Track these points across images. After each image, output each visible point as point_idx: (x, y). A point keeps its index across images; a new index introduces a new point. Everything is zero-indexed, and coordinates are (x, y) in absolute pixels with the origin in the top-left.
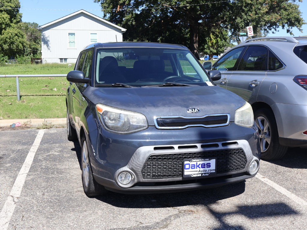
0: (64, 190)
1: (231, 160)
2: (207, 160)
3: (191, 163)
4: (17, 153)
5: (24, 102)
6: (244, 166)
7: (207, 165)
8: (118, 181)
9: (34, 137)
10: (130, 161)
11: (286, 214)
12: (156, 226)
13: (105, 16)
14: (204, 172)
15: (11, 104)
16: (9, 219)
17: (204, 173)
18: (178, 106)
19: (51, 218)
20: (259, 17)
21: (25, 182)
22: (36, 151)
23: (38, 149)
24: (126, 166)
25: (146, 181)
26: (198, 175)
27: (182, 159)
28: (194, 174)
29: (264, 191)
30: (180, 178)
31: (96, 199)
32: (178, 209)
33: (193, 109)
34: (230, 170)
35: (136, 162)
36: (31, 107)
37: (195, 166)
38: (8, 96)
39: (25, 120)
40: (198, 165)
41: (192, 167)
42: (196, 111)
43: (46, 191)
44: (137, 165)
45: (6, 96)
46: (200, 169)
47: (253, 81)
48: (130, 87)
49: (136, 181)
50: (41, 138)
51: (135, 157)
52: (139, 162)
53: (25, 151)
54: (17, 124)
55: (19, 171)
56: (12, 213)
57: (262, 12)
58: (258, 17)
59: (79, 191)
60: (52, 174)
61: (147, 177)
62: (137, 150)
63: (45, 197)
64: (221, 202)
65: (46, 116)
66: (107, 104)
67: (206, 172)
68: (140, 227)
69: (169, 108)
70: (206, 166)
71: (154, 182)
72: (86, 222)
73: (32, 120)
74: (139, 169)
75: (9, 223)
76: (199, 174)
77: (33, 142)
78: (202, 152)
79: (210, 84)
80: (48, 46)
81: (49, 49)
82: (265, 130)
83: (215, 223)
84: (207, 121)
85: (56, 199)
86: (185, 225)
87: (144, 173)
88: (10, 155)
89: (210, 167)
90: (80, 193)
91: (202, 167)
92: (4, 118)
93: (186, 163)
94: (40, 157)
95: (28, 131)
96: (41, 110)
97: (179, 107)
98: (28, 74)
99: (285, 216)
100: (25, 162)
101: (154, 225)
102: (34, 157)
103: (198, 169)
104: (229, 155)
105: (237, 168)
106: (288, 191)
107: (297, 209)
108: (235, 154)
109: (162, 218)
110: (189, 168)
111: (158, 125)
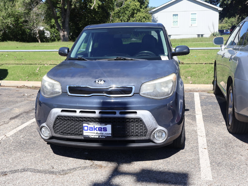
1: (129, 127)
2: (102, 124)
3: (89, 126)
6: (144, 134)
7: (103, 129)
8: (41, 134)
10: (47, 119)
14: (101, 135)
21: (25, 127)
24: (45, 123)
25: (57, 136)
26: (96, 137)
28: (92, 135)
30: (82, 138)
32: (94, 163)
33: (100, 81)
35: (49, 121)
37: (92, 129)
40: (95, 128)
41: (90, 129)
44: (50, 122)
46: (97, 132)
49: (51, 135)
51: (49, 116)
52: (51, 120)
62: (51, 111)
67: (103, 135)
68: (49, 171)
69: (82, 78)
70: (103, 130)
74: (52, 126)
76: (97, 136)
78: (99, 118)
83: (102, 179)
87: (55, 130)
89: (106, 131)
91: (99, 131)
93: (84, 125)
97: (90, 78)
101: (59, 171)
103: (96, 132)
104: (126, 123)
105: (136, 135)
106: (209, 164)
107: (193, 181)
108: (133, 123)
109: (72, 167)
110: (87, 130)
111: (69, 92)
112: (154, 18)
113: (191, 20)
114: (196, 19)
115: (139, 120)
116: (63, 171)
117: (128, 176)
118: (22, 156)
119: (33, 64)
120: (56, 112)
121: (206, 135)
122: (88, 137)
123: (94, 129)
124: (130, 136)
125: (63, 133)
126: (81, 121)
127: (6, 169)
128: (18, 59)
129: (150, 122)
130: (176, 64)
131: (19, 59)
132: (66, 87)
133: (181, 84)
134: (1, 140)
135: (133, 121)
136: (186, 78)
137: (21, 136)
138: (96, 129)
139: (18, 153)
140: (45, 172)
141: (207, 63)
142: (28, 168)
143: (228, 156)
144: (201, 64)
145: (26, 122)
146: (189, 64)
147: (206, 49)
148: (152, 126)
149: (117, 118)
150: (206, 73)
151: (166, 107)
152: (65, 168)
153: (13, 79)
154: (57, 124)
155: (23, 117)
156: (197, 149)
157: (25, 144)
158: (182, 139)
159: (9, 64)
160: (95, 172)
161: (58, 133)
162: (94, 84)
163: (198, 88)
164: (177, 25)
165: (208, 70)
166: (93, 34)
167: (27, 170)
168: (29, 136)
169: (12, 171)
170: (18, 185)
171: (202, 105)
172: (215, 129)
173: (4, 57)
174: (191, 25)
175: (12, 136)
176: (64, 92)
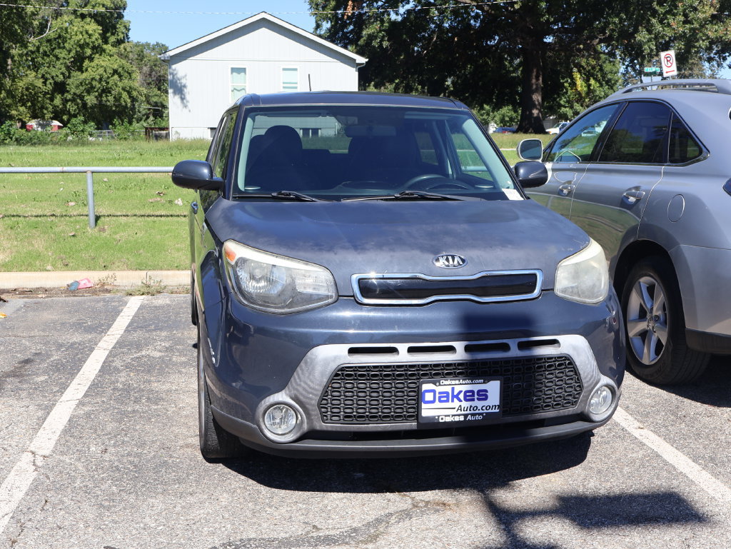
0: (153, 442)
1: (541, 383)
2: (477, 381)
3: (439, 389)
4: (67, 350)
5: (104, 230)
6: (574, 398)
7: (478, 395)
8: (263, 427)
9: (116, 313)
10: (292, 379)
11: (677, 521)
12: (350, 536)
13: (318, 26)
14: (472, 412)
15: (73, 236)
16: (13, 506)
17: (472, 415)
18: (413, 249)
19: (108, 508)
20: (693, 30)
21: (69, 421)
22: (110, 348)
23: (117, 343)
24: (283, 391)
25: (330, 429)
26: (457, 419)
27: (417, 379)
28: (445, 416)
29: (633, 462)
30: (413, 425)
31: (224, 467)
32: (413, 499)
33: (450, 258)
34: (539, 407)
35: (306, 384)
36: (119, 244)
37: (448, 397)
38: (71, 216)
39: (102, 275)
40: (455, 394)
41: (442, 399)
42: (456, 263)
43: (112, 442)
44: (308, 388)
45: (65, 216)
46: (460, 403)
47: (630, 189)
48: (313, 201)
49: (305, 427)
50: (131, 318)
51: (302, 370)
52: (312, 382)
53: (87, 347)
54: (82, 283)
55: (63, 393)
56: (24, 492)
57: (701, 16)
58: (691, 29)
59: (187, 446)
60: (135, 402)
61: (331, 420)
62: (309, 353)
63: (107, 456)
64: (521, 485)
65: (150, 266)
66: (247, 243)
67: (477, 411)
68: (312, 537)
69: (392, 253)
70: (476, 396)
71: (348, 430)
72: (187, 520)
73: (119, 274)
74: (314, 400)
75: (11, 515)
76: (459, 415)
77: (109, 326)
78: (467, 363)
79: (513, 195)
80: (182, 99)
81: (186, 106)
82: (657, 311)
83: (493, 537)
84: (483, 288)
85: (131, 463)
86: (420, 537)
87: (323, 410)
88: (49, 356)
89: (486, 398)
90: (189, 450)
91: (466, 400)
92: (55, 268)
93: (425, 387)
94: (118, 363)
95: (104, 300)
96: (141, 251)
97: (417, 253)
98: (122, 165)
99: (671, 526)
100: (81, 372)
101: (345, 534)
102: (104, 362)
103: (456, 404)
104: (535, 372)
105: (556, 405)
106: (694, 465)
108: (552, 370)
109: (369, 517)
110: (433, 401)
111: (362, 295)
112: (173, 76)
114: (296, 83)
115: (566, 363)
122: (432, 421)
123: (454, 396)
124: (542, 408)
125: (349, 417)
126: (415, 378)
129: (589, 366)
132: (350, 281)
135: (552, 366)
138: (457, 397)
148: (592, 376)
149: (512, 361)
154: (333, 392)
161: (335, 418)
175: (59, 452)
176: (342, 294)
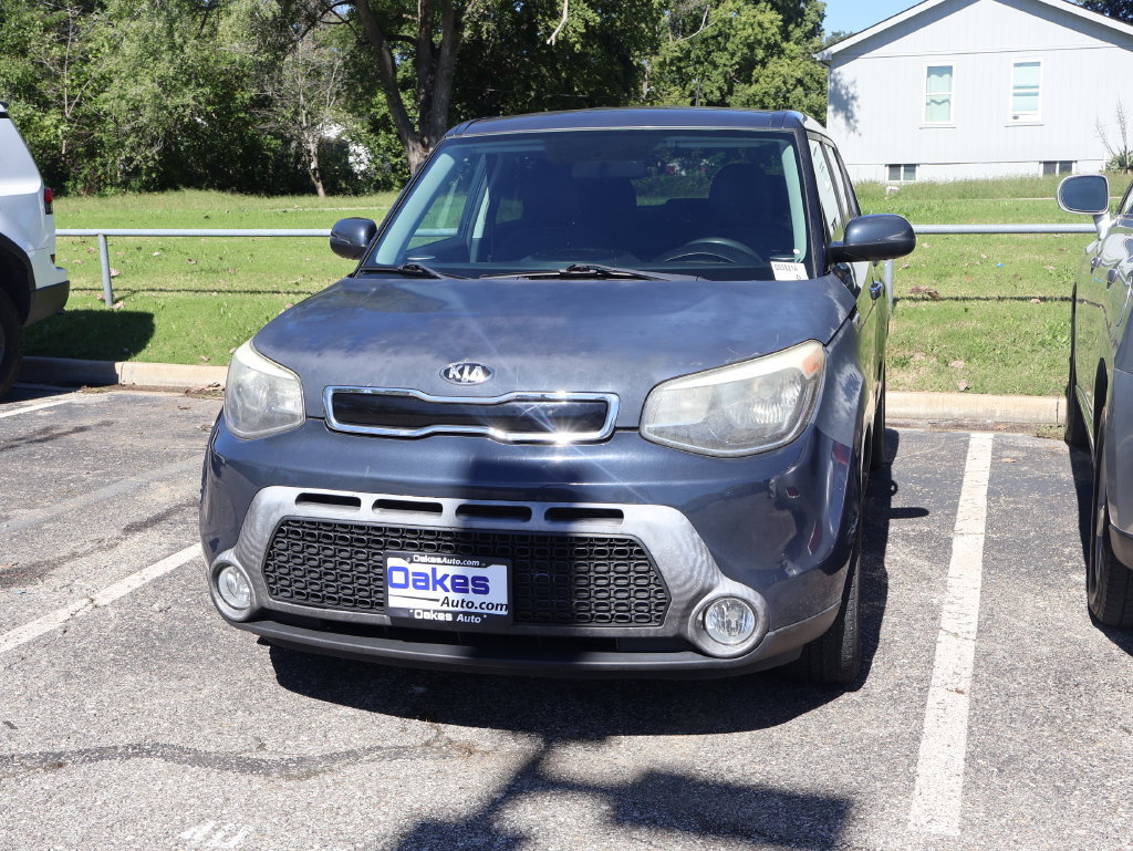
1: (587, 579)
2: (470, 562)
3: (413, 568)
6: (656, 610)
7: (473, 583)
8: (216, 595)
14: (466, 609)
17: (465, 614)
24: (234, 548)
25: (279, 609)
26: (441, 617)
27: (383, 549)
28: (424, 610)
30: (385, 619)
32: (440, 734)
33: (467, 369)
34: (586, 617)
35: (247, 538)
37: (427, 580)
40: (438, 577)
41: (418, 584)
44: (250, 547)
46: (447, 594)
49: (255, 602)
52: (254, 538)
61: (280, 595)
62: (256, 498)
67: (473, 610)
70: (471, 587)
71: (305, 614)
74: (258, 566)
76: (445, 612)
78: (457, 533)
79: (791, 272)
80: (848, 118)
81: (854, 129)
83: (462, 806)
87: (271, 580)
89: (486, 591)
91: (455, 590)
93: (392, 562)
101: (283, 762)
103: (440, 594)
104: (574, 559)
105: (618, 617)
106: (959, 764)
107: (865, 836)
108: (604, 559)
109: (344, 747)
110: (405, 586)
111: (335, 417)
112: (836, 84)
113: (1015, 95)
114: (1037, 87)
115: (631, 550)
116: (301, 760)
117: (577, 796)
118: (140, 690)
119: (265, 292)
120: (278, 500)
121: (979, 631)
122: (405, 615)
123: (436, 582)
124: (590, 619)
125: (303, 594)
126: (380, 547)
127: (64, 741)
128: (202, 270)
129: (681, 560)
130: (835, 301)
131: (206, 267)
132: (324, 395)
133: (846, 393)
134: (69, 616)
135: (604, 552)
136: (942, 367)
137: (156, 607)
138: (441, 583)
139: (129, 677)
140: (224, 763)
141: (1051, 299)
142: (158, 744)
143: (1060, 731)
144: (1019, 299)
145: (190, 545)
146: (964, 299)
147: (1057, 233)
148: (691, 577)
149: (532, 537)
150: (1042, 343)
151: (765, 494)
152: (314, 751)
153: (174, 358)
154: (278, 555)
155: (184, 522)
156: (920, 689)
157: (163, 641)
158: (844, 644)
159: (161, 290)
160: (439, 771)
161: (285, 594)
162: (444, 384)
163: (994, 412)
164: (949, 119)
165: (1051, 328)
166: (491, 158)
167: (149, 753)
168: (188, 605)
169: (87, 750)
170: (99, 810)
171: (992, 494)
172: (1029, 605)
173: (145, 260)
174: (1015, 118)
175: (118, 603)
176: (312, 415)
